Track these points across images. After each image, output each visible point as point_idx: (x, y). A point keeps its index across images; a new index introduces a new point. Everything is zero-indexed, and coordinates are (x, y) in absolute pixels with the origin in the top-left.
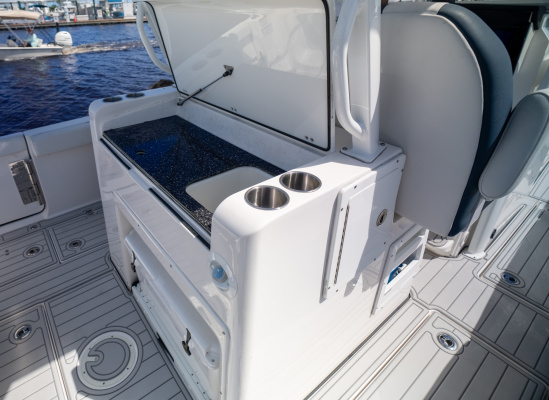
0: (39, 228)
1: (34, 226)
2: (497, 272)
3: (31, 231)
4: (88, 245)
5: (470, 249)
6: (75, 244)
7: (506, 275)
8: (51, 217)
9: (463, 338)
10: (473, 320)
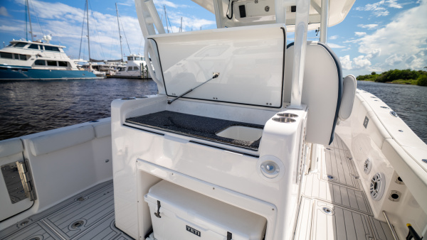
0: (30, 222)
1: (25, 222)
2: (325, 176)
3: (21, 227)
4: (89, 222)
5: (312, 169)
6: (77, 224)
7: (329, 176)
8: (40, 211)
9: (331, 207)
10: (329, 198)
